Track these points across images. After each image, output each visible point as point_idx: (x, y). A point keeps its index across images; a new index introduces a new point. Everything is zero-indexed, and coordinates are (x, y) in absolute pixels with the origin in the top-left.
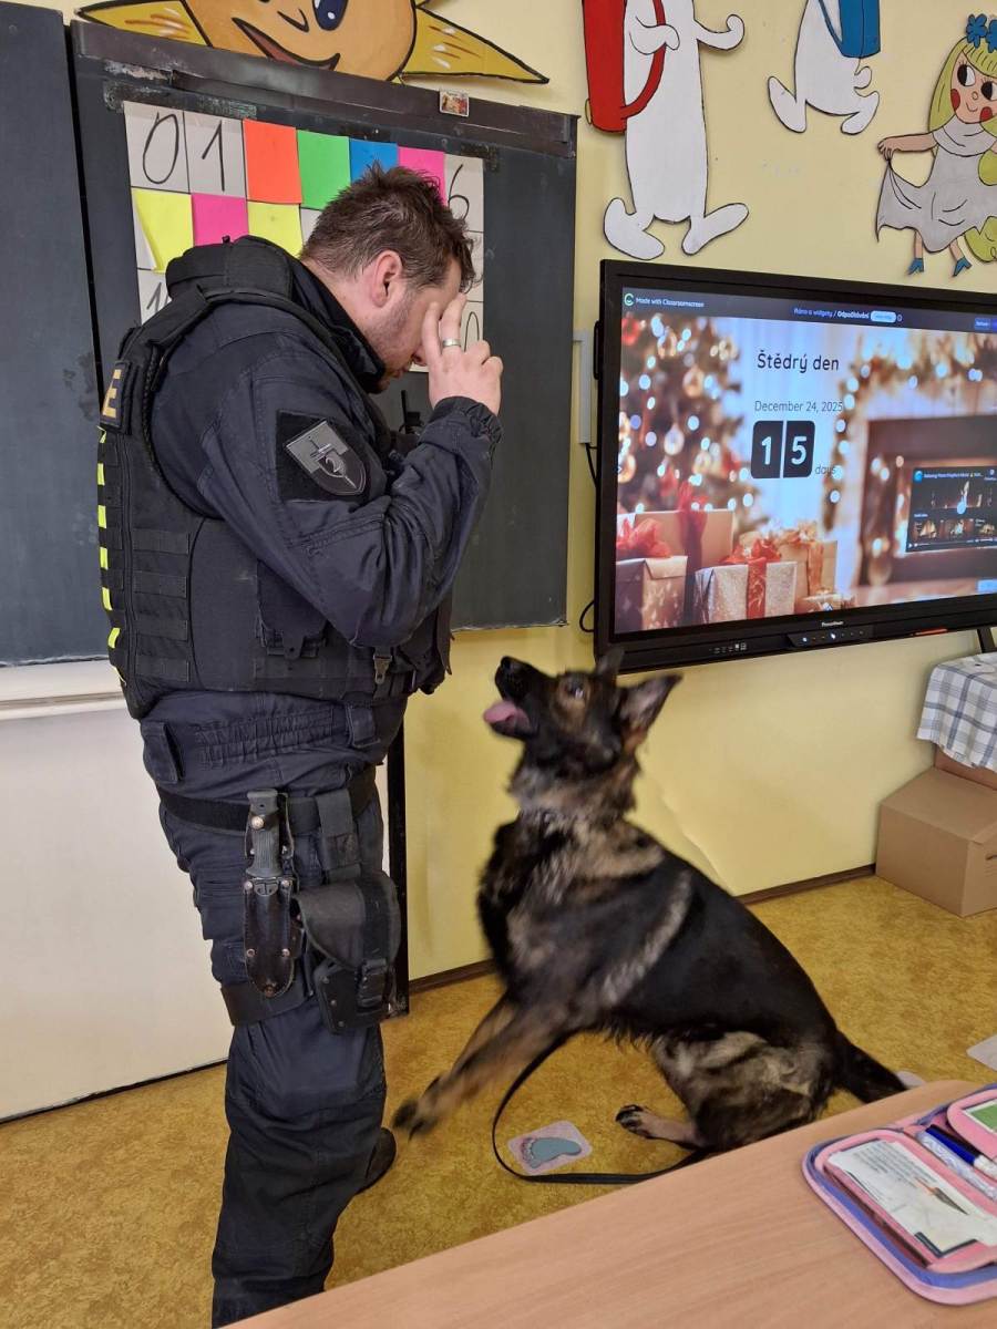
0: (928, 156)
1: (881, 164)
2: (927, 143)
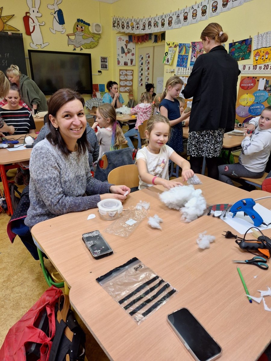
0: (74, 36)
1: (68, 37)
2: (74, 34)
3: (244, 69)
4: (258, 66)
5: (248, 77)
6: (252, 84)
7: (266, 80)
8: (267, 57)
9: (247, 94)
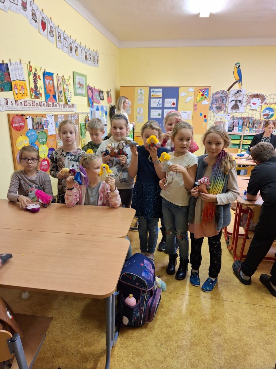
3: (7, 105)
4: (19, 101)
5: (17, 115)
6: (23, 124)
7: (32, 118)
8: (23, 92)
9: (21, 136)
